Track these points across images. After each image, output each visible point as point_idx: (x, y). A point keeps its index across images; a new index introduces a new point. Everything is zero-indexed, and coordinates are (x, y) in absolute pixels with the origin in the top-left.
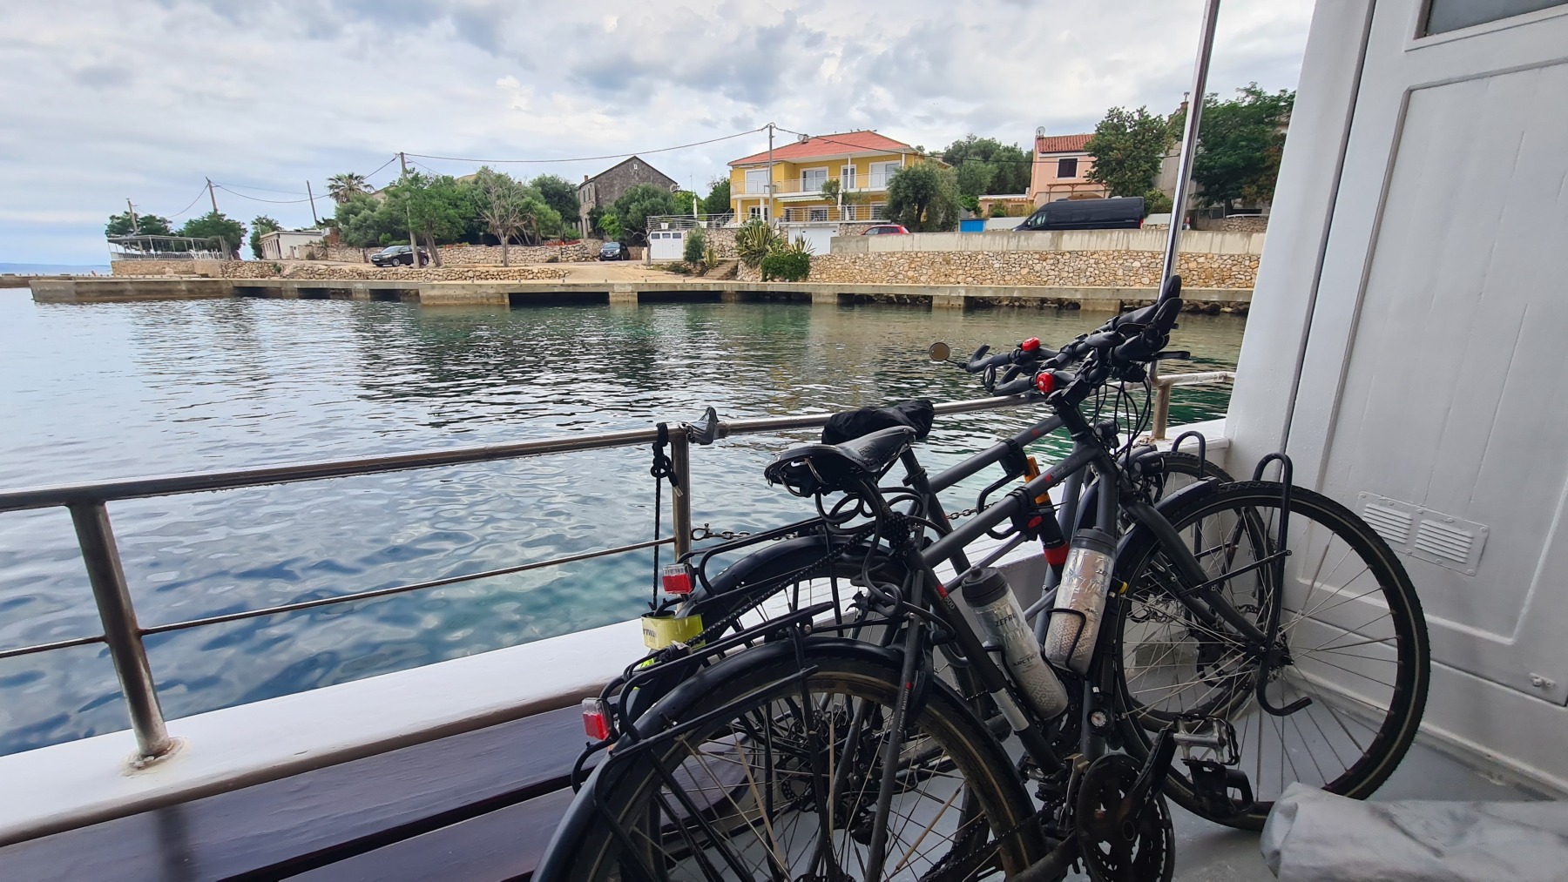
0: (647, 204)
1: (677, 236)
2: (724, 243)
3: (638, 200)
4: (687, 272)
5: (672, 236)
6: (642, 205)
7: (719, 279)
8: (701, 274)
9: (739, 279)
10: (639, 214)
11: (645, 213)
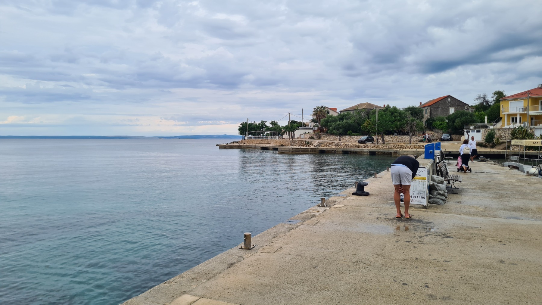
0: (463, 119)
1: (479, 131)
2: (502, 134)
3: (459, 117)
4: (485, 146)
5: (476, 131)
6: (461, 119)
7: (502, 149)
8: (492, 147)
9: (512, 149)
10: (460, 123)
11: (463, 123)
